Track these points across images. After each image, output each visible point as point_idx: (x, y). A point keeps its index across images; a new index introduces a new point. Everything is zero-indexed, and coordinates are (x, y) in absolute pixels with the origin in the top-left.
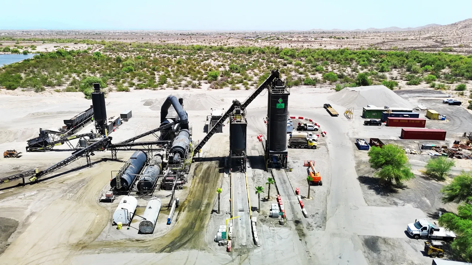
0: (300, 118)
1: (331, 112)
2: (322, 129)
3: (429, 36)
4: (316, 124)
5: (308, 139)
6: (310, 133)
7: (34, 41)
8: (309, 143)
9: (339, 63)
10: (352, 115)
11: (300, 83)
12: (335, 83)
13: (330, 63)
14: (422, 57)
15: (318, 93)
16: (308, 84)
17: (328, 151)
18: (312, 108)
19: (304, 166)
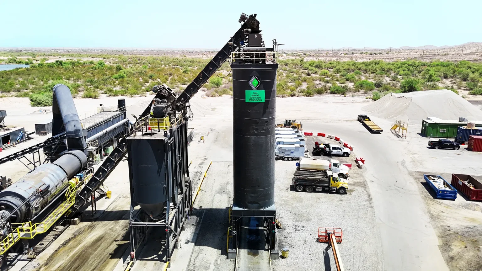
0: (320, 135)
1: (371, 127)
2: (357, 153)
3: (471, 51)
4: (345, 146)
5: (329, 173)
6: (335, 160)
7: (54, 56)
8: (332, 182)
9: (374, 73)
10: (405, 131)
11: (325, 92)
12: (371, 92)
13: (363, 74)
14: (475, 67)
15: (349, 102)
16: (336, 92)
17: (370, 200)
18: (339, 121)
19: (318, 241)
